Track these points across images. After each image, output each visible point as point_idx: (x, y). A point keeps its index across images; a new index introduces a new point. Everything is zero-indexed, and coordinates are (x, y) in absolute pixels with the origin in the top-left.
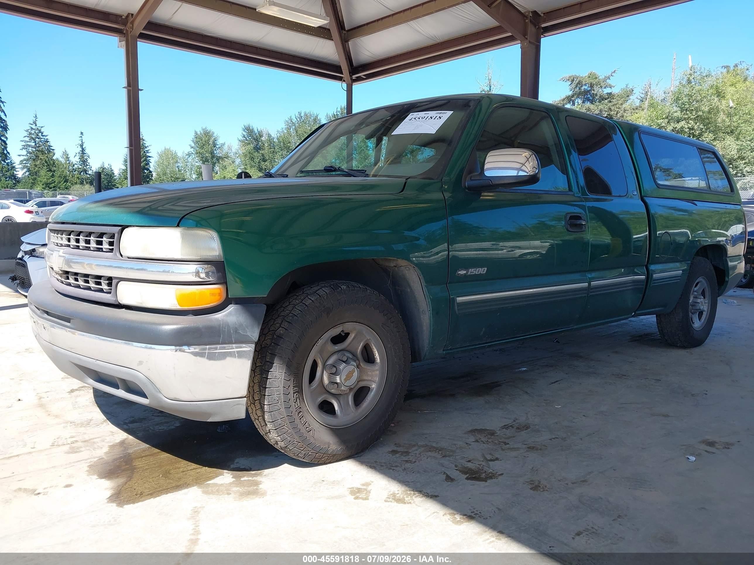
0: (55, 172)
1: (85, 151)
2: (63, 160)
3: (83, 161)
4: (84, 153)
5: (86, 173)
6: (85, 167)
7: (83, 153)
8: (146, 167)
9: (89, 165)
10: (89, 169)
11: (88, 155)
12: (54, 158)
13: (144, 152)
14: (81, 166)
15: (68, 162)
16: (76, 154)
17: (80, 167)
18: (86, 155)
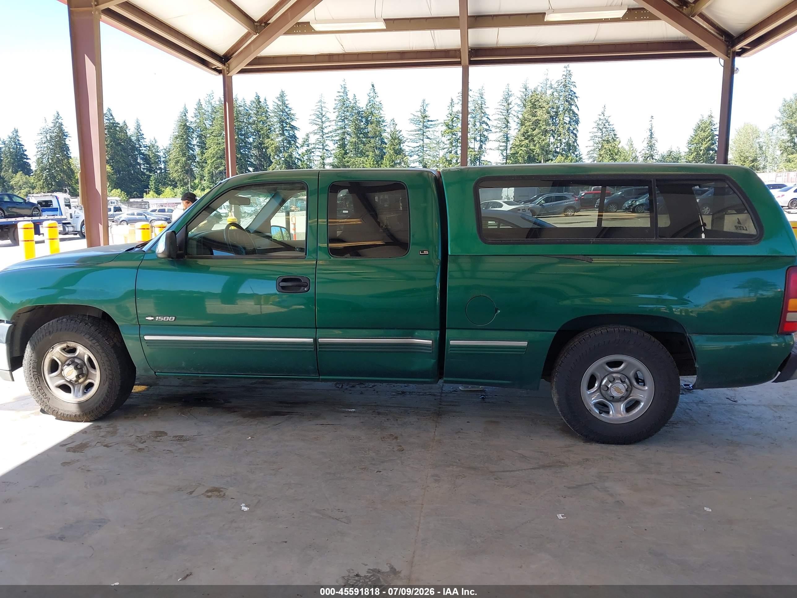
0: (617, 160)
1: (653, 135)
2: (627, 148)
3: (650, 146)
4: (653, 138)
5: (653, 159)
6: (652, 152)
7: (651, 138)
8: (711, 147)
9: (656, 150)
10: (656, 154)
11: (656, 139)
12: (620, 146)
13: (712, 130)
14: (649, 151)
15: (632, 149)
16: (645, 139)
17: (647, 152)
18: (654, 139)
